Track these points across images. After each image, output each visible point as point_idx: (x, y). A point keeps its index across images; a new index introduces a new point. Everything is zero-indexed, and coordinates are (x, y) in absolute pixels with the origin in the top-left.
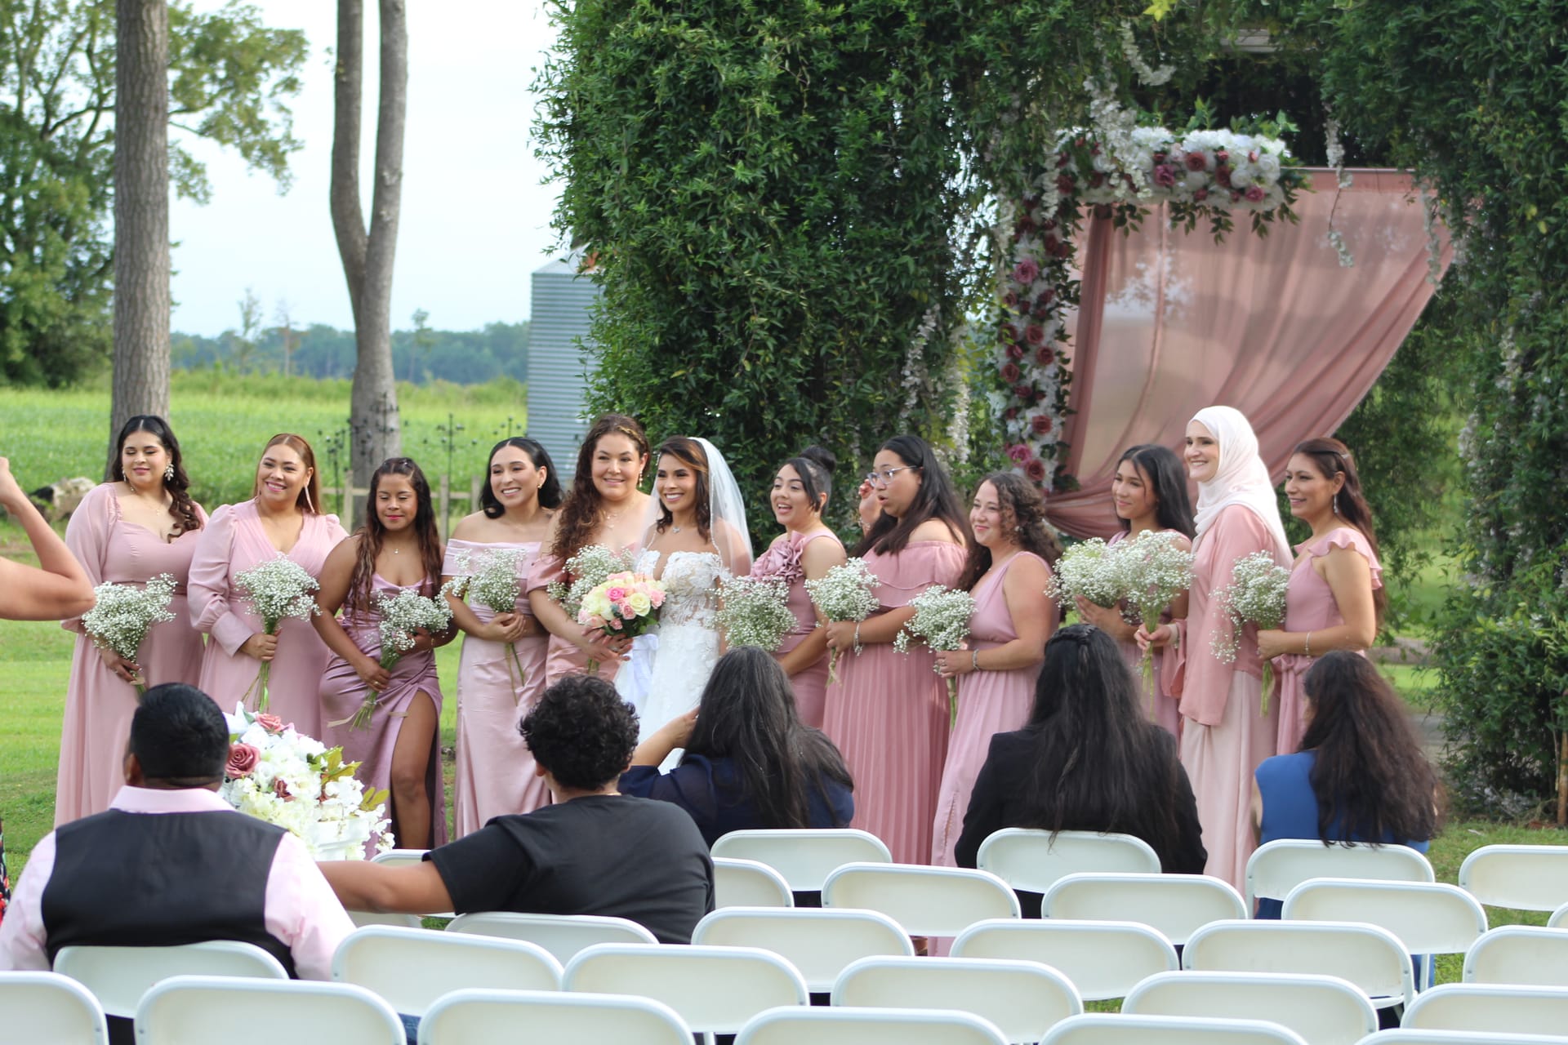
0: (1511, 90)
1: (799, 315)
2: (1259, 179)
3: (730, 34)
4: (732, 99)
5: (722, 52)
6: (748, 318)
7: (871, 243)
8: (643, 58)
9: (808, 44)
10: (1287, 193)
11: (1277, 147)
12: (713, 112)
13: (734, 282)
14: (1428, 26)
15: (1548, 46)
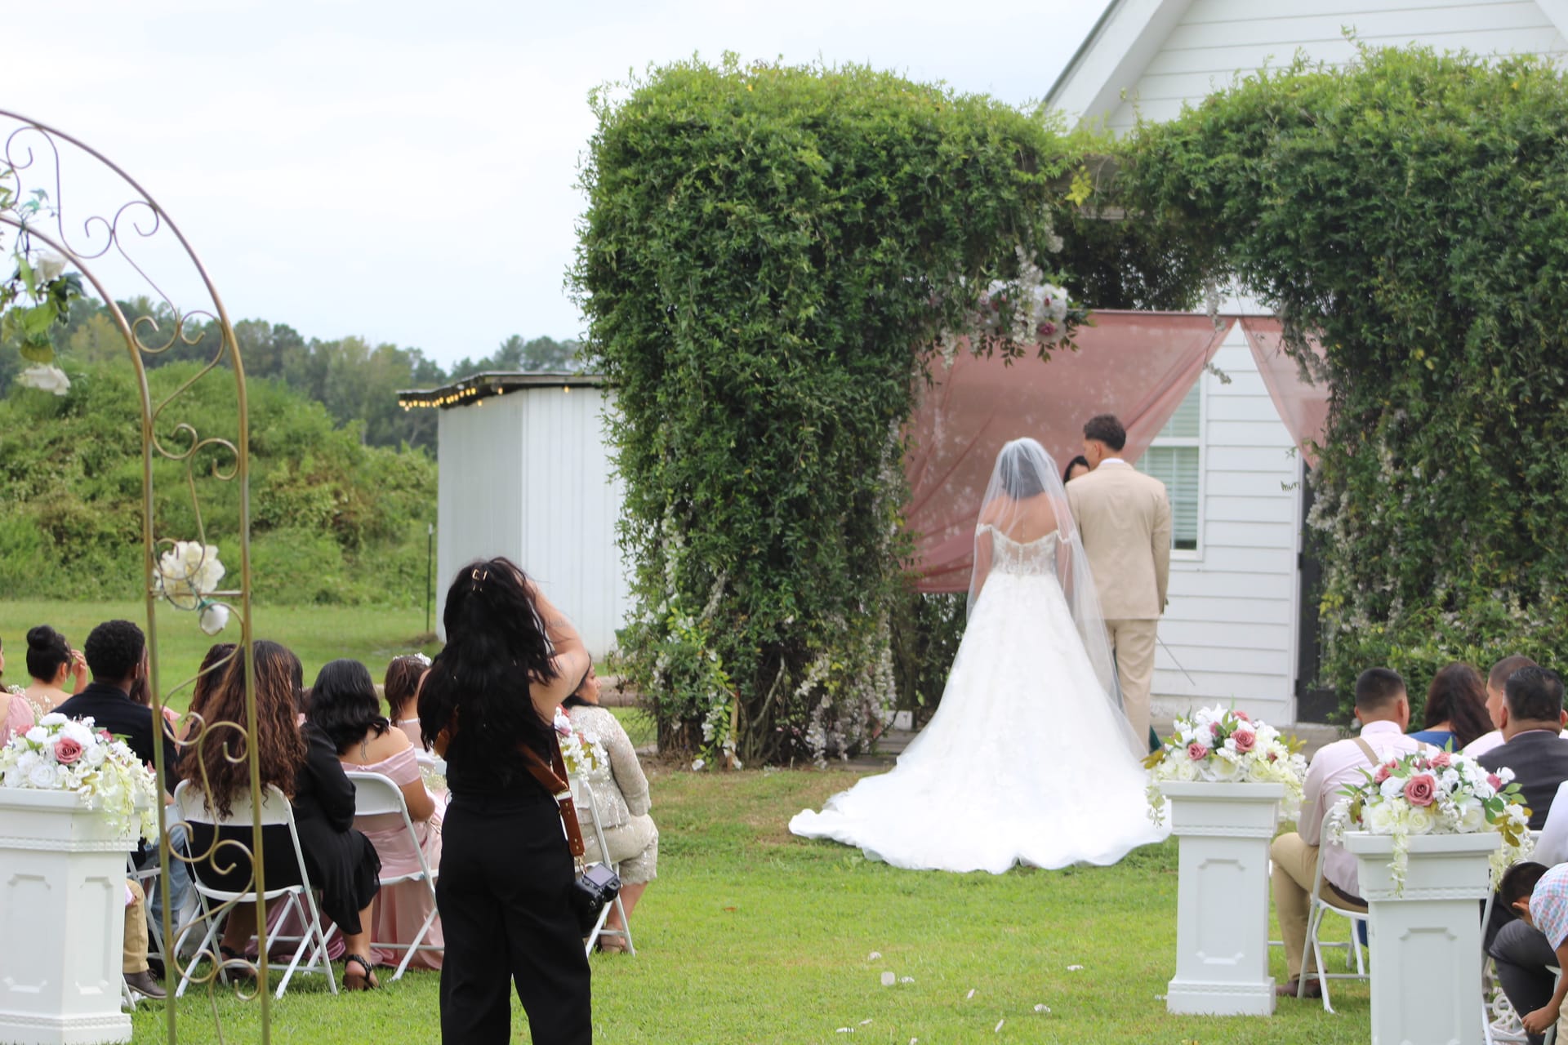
0: (1408, 265)
1: (833, 424)
2: (1051, 318)
3: (765, 209)
4: (777, 260)
5: (763, 224)
6: (797, 428)
7: (870, 368)
8: (695, 227)
9: (820, 217)
10: (1068, 329)
11: (1062, 293)
12: (757, 270)
13: (789, 402)
14: (1338, 219)
15: (1436, 234)
